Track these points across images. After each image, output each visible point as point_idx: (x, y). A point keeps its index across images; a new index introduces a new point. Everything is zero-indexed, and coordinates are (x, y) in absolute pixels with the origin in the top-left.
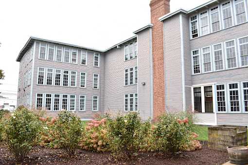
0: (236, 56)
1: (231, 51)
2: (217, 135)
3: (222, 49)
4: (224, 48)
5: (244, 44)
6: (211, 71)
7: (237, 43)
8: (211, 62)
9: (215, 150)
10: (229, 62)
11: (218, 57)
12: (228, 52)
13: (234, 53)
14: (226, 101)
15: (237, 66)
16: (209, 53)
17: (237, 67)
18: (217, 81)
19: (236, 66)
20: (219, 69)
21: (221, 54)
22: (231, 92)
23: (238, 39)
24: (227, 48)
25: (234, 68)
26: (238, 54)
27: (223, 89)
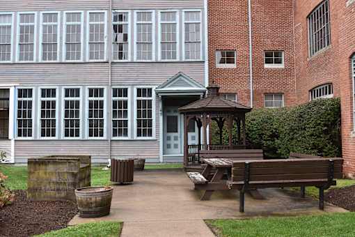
0: (58, 42)
1: (50, 32)
2: (46, 173)
3: (35, 24)
4: (38, 23)
5: (74, 23)
6: (11, 62)
7: (62, 19)
8: (12, 43)
9: (41, 202)
10: (44, 50)
11: (27, 36)
12: (44, 32)
13: (55, 35)
14: (33, 118)
15: (58, 58)
16: (9, 27)
17: (58, 61)
18: (19, 81)
19: (55, 59)
20: (26, 59)
21: (32, 32)
22: (43, 103)
23: (65, 12)
24: (45, 24)
25: (52, 61)
26: (61, 38)
27: (31, 96)
